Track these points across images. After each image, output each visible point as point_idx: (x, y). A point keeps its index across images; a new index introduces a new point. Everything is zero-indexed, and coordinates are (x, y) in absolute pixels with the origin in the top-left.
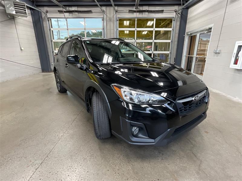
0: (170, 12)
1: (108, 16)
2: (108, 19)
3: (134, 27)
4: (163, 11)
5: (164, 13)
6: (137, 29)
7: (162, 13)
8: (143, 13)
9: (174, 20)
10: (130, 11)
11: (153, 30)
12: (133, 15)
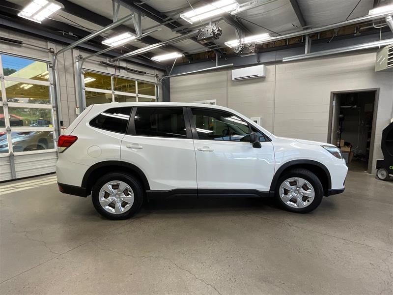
0: (151, 76)
1: (60, 62)
2: (60, 66)
3: (110, 89)
4: (145, 73)
5: (145, 76)
6: (115, 91)
7: (143, 75)
8: (121, 70)
9: (157, 87)
10: (103, 63)
11: (136, 96)
12: (107, 70)
